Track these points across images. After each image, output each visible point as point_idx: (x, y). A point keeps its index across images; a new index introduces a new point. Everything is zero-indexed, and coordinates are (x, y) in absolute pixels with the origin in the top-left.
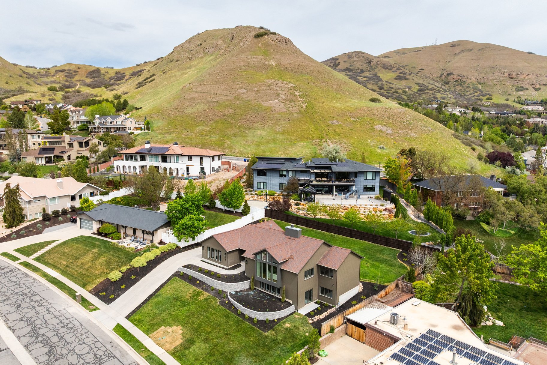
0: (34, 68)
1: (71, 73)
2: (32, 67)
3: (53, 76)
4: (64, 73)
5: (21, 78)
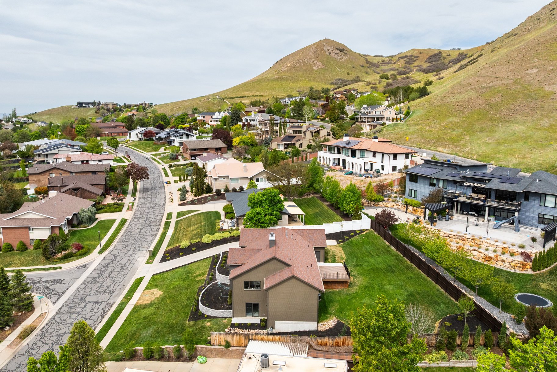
0: (382, 56)
1: (412, 59)
2: (379, 56)
3: (395, 63)
4: (405, 59)
5: (362, 68)
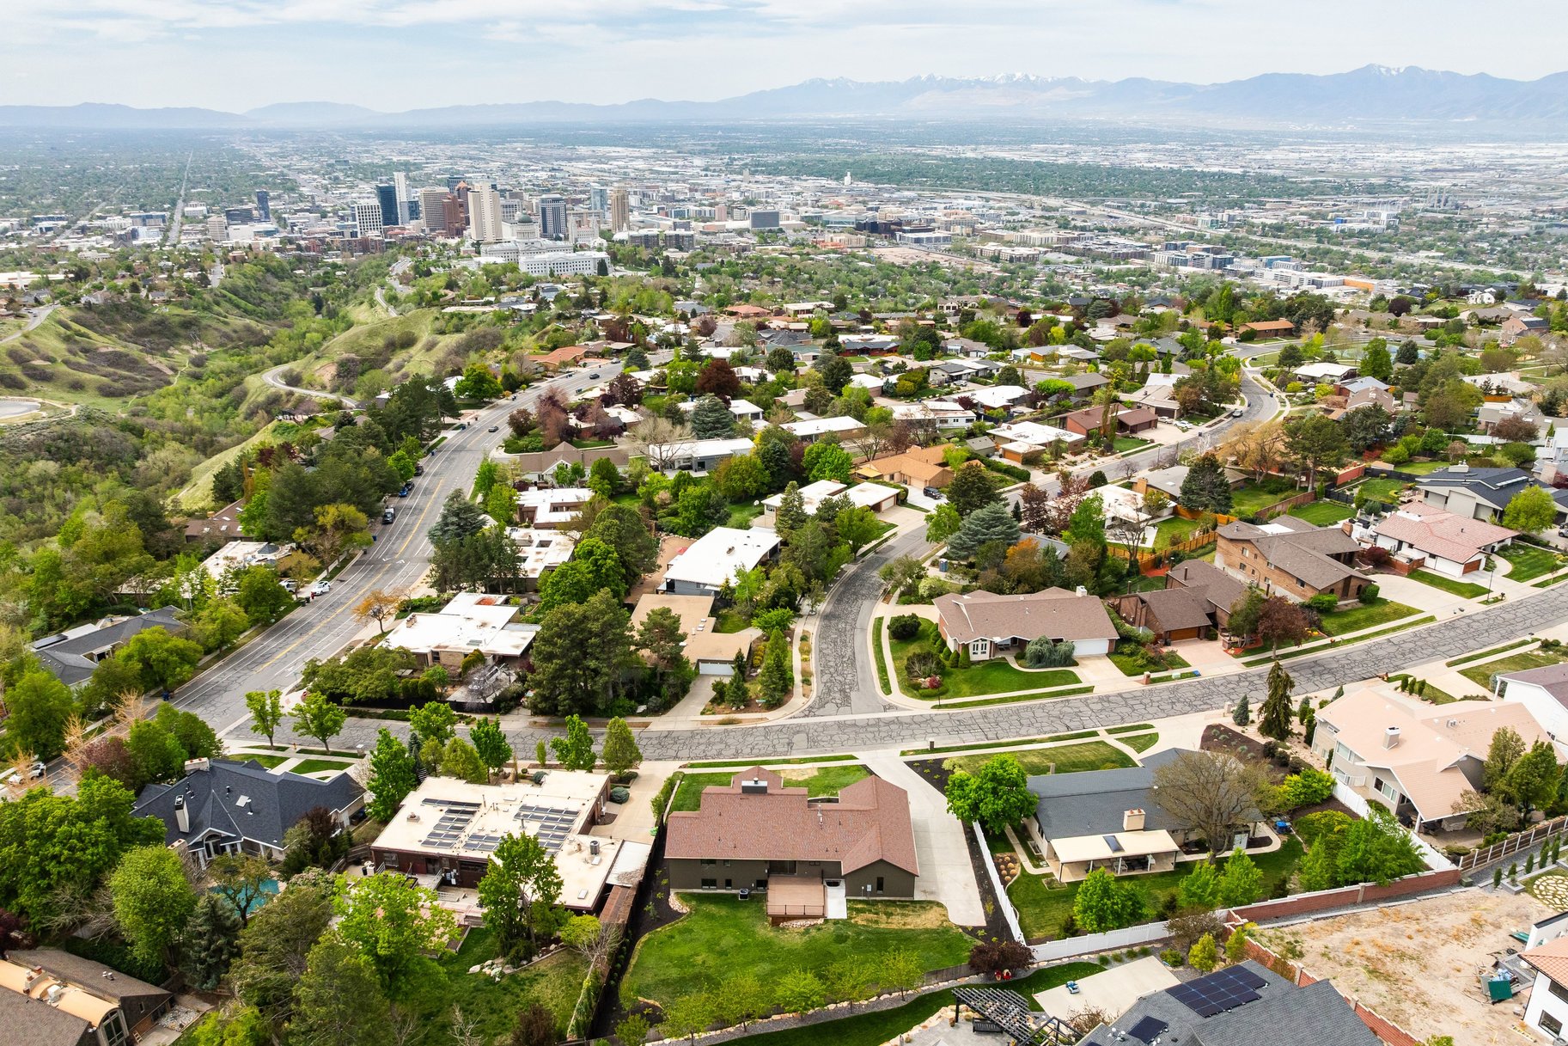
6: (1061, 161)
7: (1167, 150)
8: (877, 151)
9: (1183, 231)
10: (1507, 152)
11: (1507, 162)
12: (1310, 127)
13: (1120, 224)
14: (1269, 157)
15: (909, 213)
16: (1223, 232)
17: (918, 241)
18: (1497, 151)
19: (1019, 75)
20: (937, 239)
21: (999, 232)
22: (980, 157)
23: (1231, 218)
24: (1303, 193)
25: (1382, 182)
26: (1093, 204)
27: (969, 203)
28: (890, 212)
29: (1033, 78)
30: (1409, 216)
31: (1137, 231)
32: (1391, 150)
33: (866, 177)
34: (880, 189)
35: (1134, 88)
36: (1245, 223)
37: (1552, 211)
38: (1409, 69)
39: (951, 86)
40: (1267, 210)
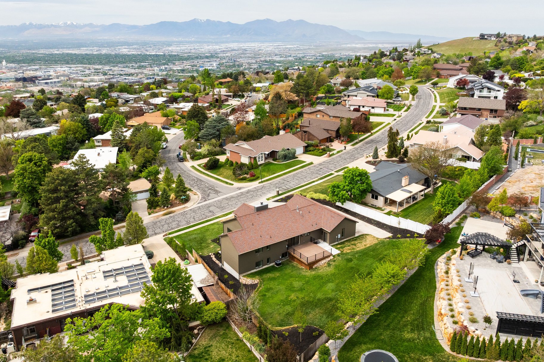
6: (95, 53)
7: (134, 48)
8: (13, 53)
9: (151, 73)
10: (242, 45)
11: (243, 48)
12: (180, 39)
13: (127, 73)
14: (170, 49)
15: (38, 74)
16: (165, 73)
17: (46, 83)
18: (239, 45)
19: (69, 23)
20: (55, 82)
21: (81, 78)
22: (61, 53)
23: (166, 68)
24: (187, 59)
25: (210, 55)
26: (114, 66)
27: (64, 69)
28: (29, 74)
29: (75, 24)
30: (222, 64)
31: (134, 74)
32: (208, 46)
33: (13, 62)
34: (21, 66)
35: (115, 27)
36: (171, 70)
37: (261, 61)
38: (207, 20)
39: (40, 27)
40: (176, 65)
